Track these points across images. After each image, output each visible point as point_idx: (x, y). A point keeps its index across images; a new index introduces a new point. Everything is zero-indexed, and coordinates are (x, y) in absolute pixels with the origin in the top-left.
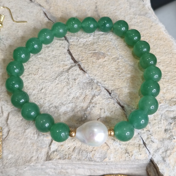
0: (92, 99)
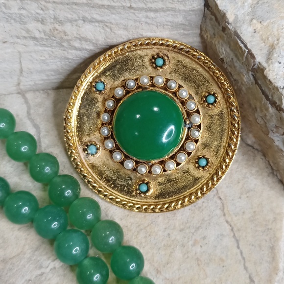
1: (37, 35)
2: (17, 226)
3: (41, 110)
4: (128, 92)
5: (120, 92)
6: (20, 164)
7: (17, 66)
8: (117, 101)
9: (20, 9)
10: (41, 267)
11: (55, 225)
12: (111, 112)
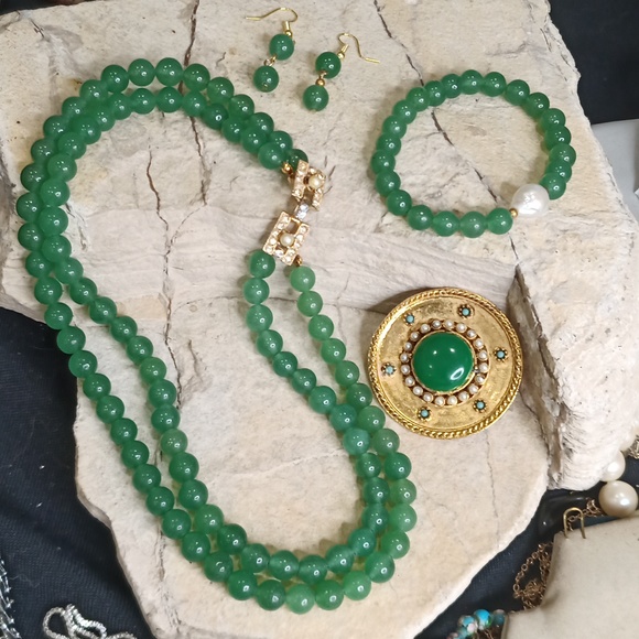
0: (455, 176)
1: (370, 264)
2: (314, 414)
3: (350, 326)
4: (432, 330)
5: (426, 328)
6: (324, 363)
7: (343, 283)
8: (421, 335)
9: (365, 242)
10: (327, 451)
11: (347, 420)
12: (414, 343)
